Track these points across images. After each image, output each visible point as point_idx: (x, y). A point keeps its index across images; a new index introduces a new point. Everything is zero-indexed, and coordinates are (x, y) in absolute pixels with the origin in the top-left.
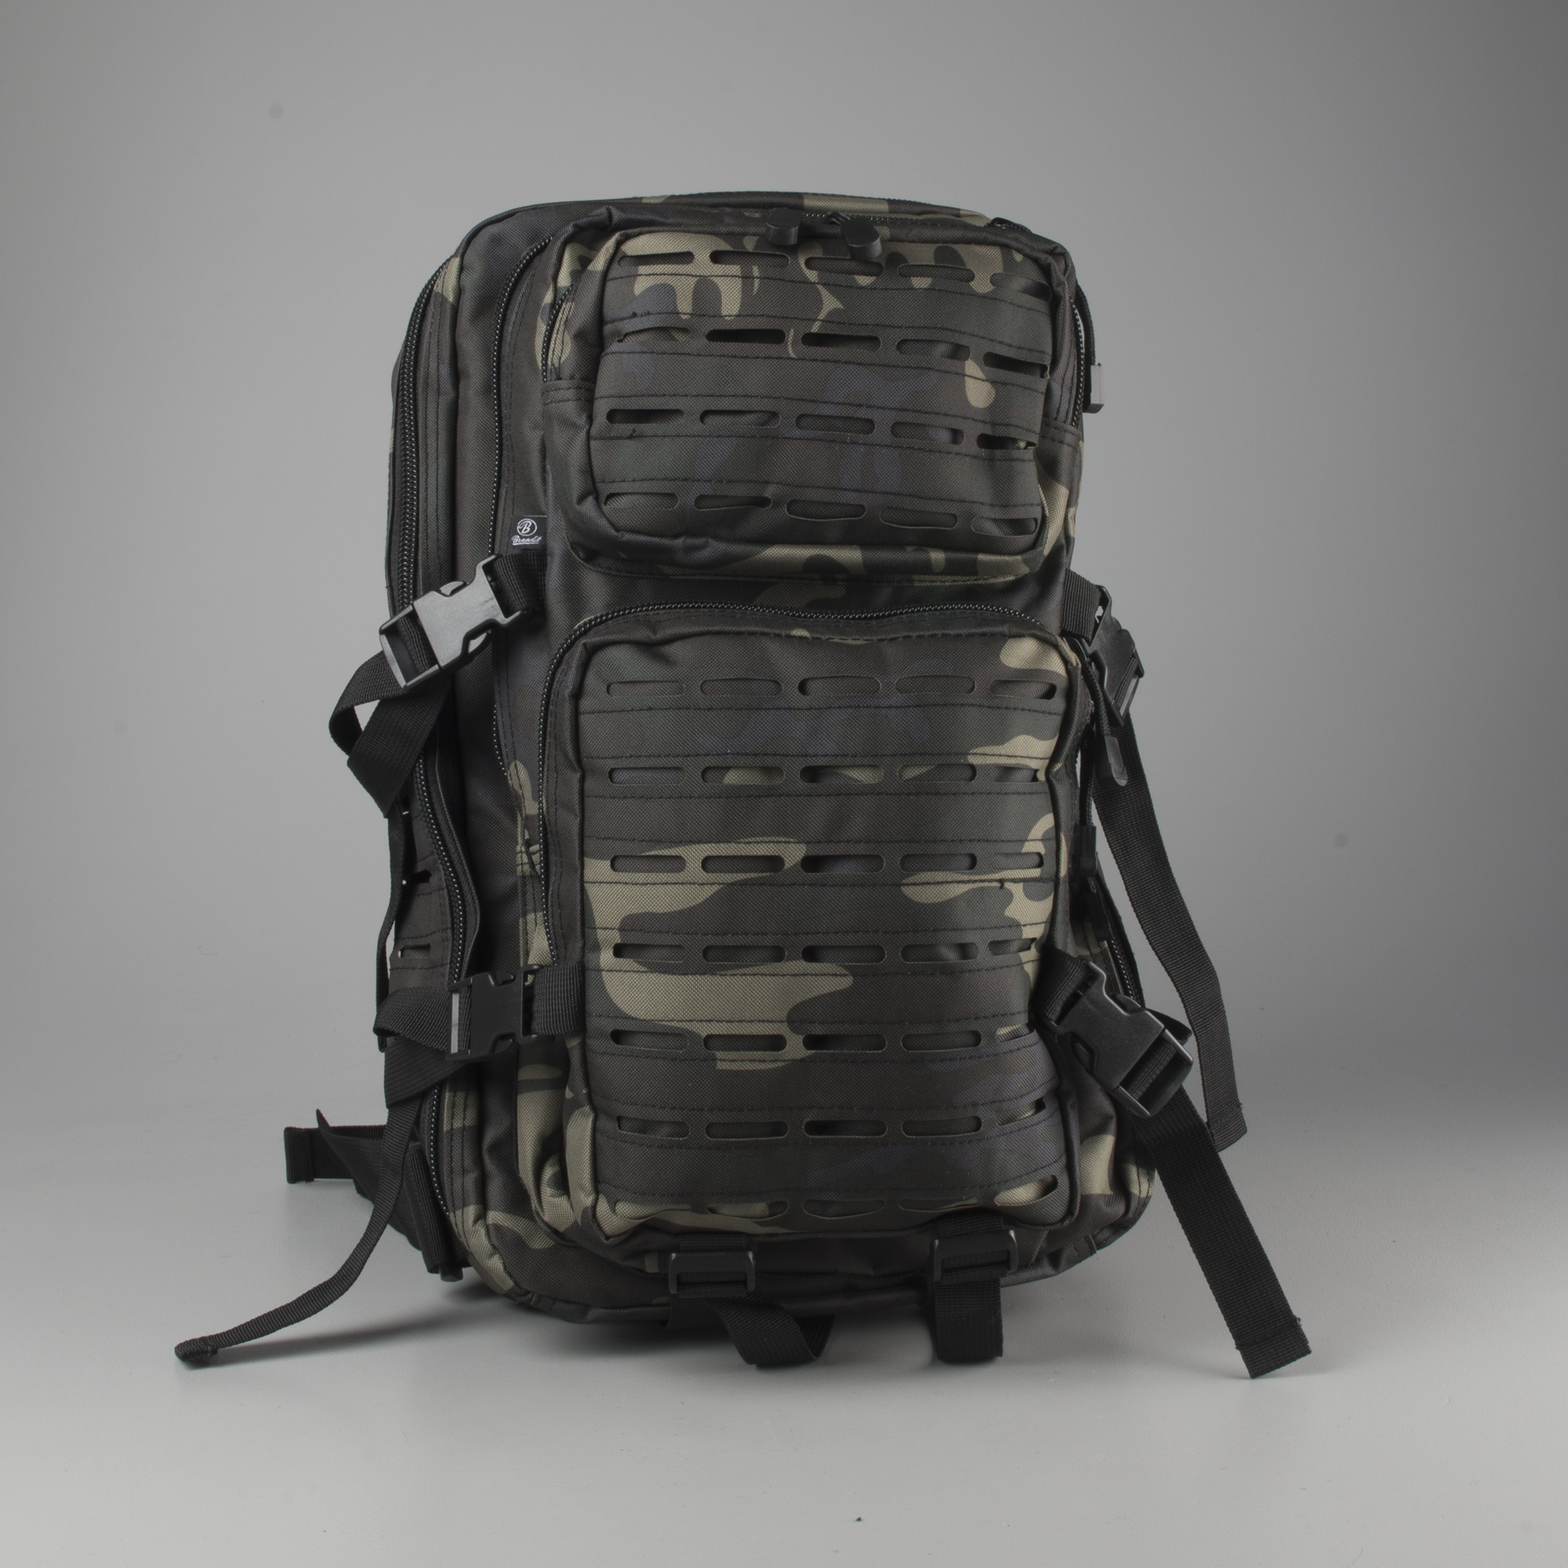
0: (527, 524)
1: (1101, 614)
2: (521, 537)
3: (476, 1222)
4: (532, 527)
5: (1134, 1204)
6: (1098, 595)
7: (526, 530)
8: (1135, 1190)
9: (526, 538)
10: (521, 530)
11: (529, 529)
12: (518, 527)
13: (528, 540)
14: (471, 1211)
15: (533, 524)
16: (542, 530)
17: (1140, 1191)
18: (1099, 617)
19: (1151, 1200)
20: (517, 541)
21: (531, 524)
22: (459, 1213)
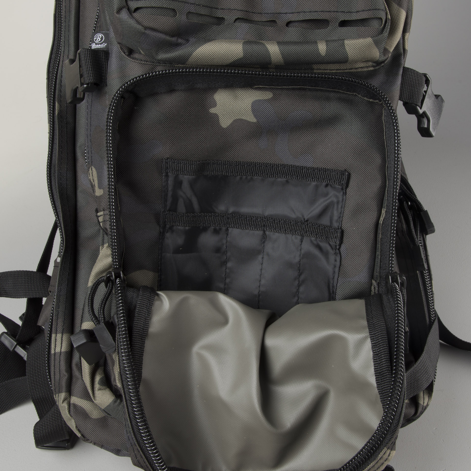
0: (99, 37)
1: (426, 90)
2: (96, 44)
3: (63, 401)
4: (102, 38)
5: (420, 410)
6: (424, 79)
7: (99, 40)
8: (421, 402)
9: (98, 44)
10: (96, 40)
11: (100, 39)
12: (95, 39)
13: (100, 45)
14: (63, 395)
15: (102, 36)
16: (107, 39)
17: (424, 403)
18: (424, 91)
19: (429, 406)
20: (94, 46)
21: (101, 36)
22: (57, 395)
